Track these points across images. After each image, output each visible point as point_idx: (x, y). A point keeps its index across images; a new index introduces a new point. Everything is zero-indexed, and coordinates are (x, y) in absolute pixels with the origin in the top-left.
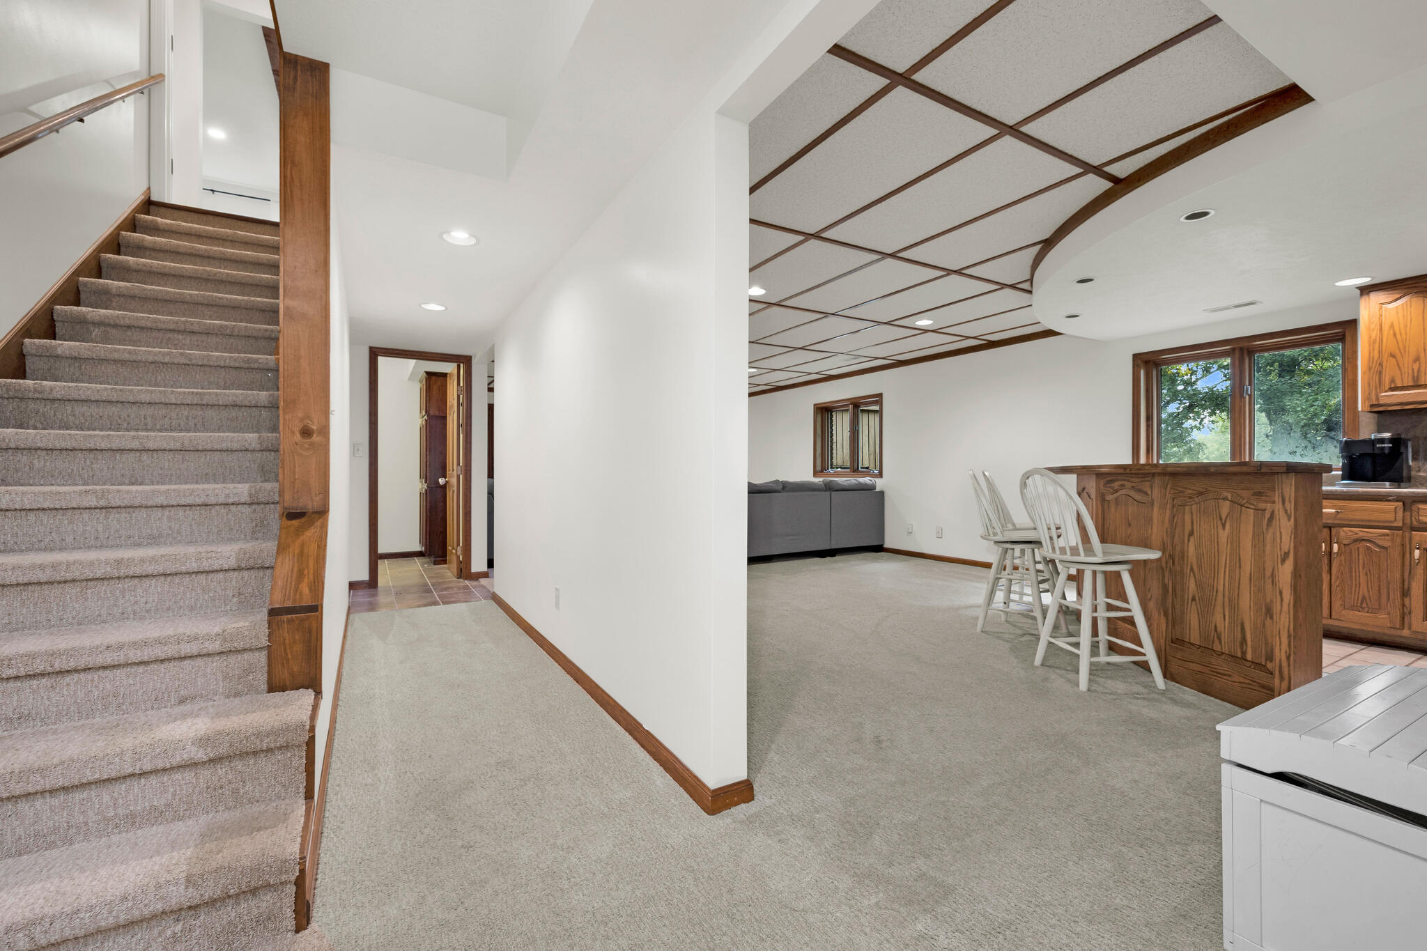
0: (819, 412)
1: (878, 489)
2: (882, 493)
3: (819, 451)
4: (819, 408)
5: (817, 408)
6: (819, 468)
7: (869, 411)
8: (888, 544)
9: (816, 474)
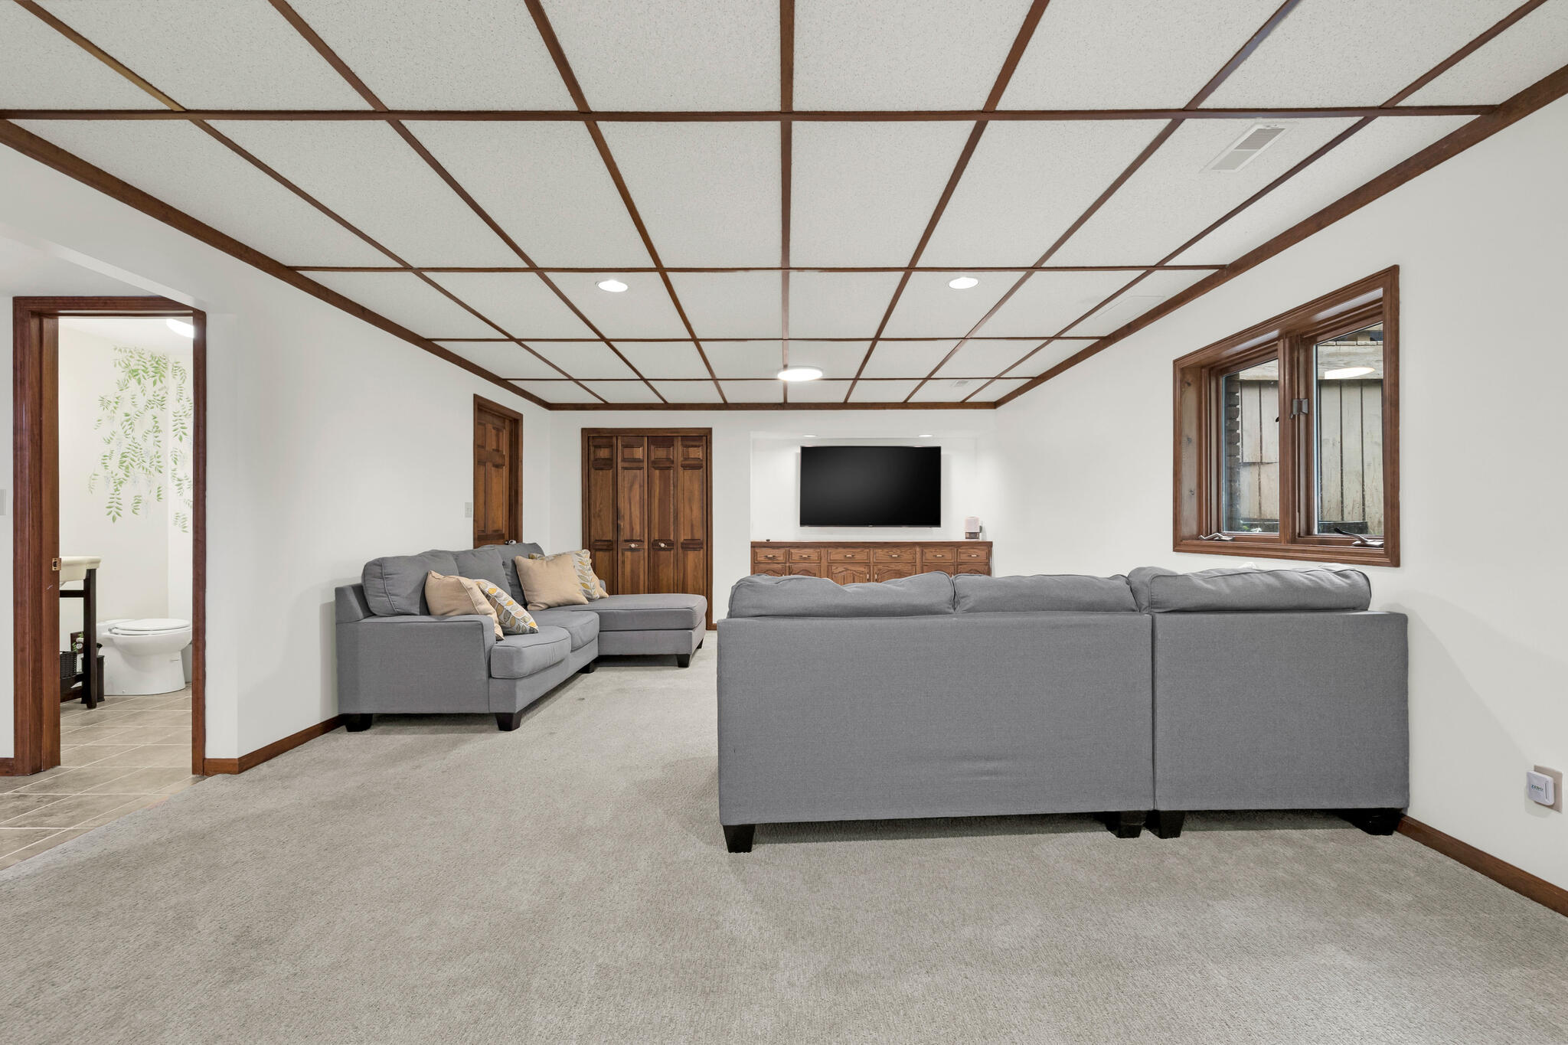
0: (1189, 378)
1: (1376, 607)
2: (1397, 623)
3: (1190, 482)
4: (1188, 368)
5: (1183, 370)
6: (1190, 527)
7: (1340, 384)
8: (1417, 812)
9: (1180, 544)
